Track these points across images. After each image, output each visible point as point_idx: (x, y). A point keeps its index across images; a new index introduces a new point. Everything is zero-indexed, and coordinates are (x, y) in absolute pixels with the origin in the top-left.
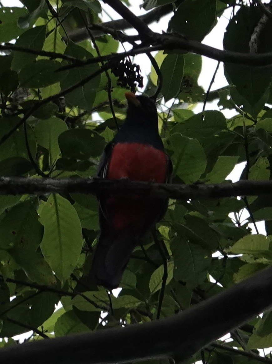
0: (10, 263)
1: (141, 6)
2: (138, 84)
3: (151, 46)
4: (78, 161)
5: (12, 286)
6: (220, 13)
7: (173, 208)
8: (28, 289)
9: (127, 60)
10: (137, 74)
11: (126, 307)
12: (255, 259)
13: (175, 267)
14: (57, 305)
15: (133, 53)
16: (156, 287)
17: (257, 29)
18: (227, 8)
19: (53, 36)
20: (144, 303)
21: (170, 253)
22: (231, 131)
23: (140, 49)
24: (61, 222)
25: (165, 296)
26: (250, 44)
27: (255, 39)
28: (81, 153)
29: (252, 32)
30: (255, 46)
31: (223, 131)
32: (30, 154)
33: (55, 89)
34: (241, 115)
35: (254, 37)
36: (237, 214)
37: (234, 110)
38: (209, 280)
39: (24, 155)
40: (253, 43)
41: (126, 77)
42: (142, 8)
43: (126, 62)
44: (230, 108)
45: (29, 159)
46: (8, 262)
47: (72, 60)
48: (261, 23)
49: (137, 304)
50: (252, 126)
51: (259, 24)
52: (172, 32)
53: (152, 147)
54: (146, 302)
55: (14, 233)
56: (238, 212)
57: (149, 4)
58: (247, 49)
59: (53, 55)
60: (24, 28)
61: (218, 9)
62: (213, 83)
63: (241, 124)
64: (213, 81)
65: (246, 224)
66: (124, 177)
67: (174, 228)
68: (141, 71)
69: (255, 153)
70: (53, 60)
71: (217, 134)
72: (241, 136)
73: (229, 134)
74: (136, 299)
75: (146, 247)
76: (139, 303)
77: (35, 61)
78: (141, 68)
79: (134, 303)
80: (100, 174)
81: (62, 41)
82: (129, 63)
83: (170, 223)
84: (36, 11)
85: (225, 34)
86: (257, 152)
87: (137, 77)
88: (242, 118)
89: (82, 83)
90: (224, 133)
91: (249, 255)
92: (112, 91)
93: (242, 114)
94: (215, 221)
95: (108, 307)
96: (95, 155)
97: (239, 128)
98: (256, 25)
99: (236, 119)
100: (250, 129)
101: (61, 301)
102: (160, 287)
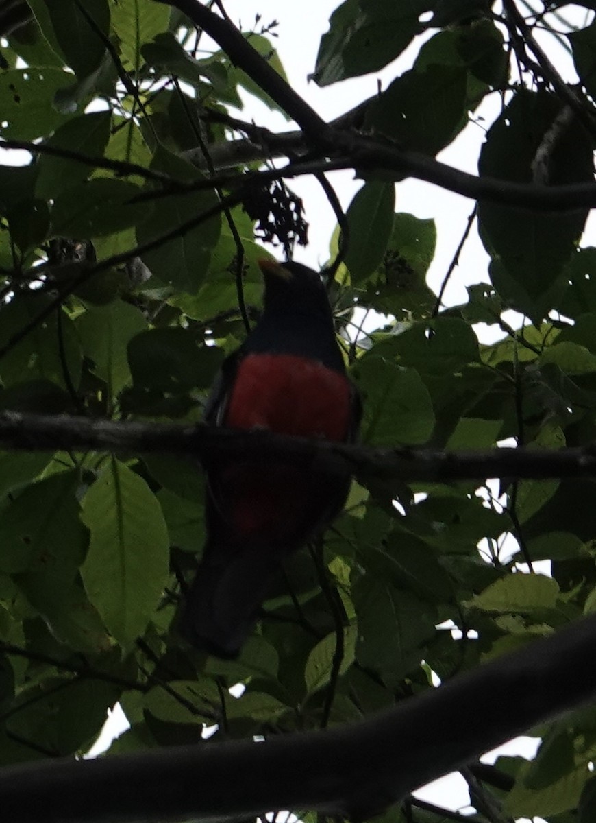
0: (16, 604)
1: (310, 77)
2: (297, 238)
3: (328, 160)
4: (167, 395)
5: (19, 664)
6: (475, 103)
7: (361, 513)
8: (53, 672)
9: (276, 187)
10: (295, 216)
11: (255, 716)
12: (527, 625)
13: (359, 638)
14: (112, 710)
15: (289, 172)
16: (320, 678)
17: (551, 136)
18: (490, 92)
19: (126, 135)
20: (293, 709)
21: (351, 614)
22: (491, 368)
23: (303, 166)
24: (125, 522)
25: (337, 697)
26: (534, 166)
27: (545, 157)
28: (173, 378)
29: (539, 141)
30: (544, 169)
31: (471, 365)
32: (66, 377)
33: (124, 241)
34: (511, 339)
35: (542, 151)
36: (494, 541)
37: (497, 326)
38: (431, 681)
39: (56, 378)
40: (539, 163)
41: (274, 224)
42: (312, 82)
43: (275, 191)
44: (489, 323)
45: (64, 387)
46: (13, 602)
47: (162, 179)
48: (559, 123)
49: (278, 713)
50: (533, 362)
51: (555, 126)
52: (372, 132)
53: (321, 364)
54: (296, 709)
55: (27, 540)
56: (496, 540)
57: (326, 74)
58: (528, 176)
59: (124, 168)
60: (65, 112)
61: (471, 93)
62: (456, 266)
63: (511, 358)
64: (455, 262)
65: (512, 564)
66: (259, 425)
67: (361, 557)
68: (304, 211)
69: (536, 420)
70: (123, 179)
71: (459, 372)
72: (510, 377)
73: (484, 374)
74: (276, 702)
75: (304, 599)
76: (283, 710)
77: (86, 182)
78: (305, 204)
79: (272, 710)
80: (211, 416)
81: (144, 145)
82: (280, 193)
83: (354, 545)
84: (93, 79)
85: (484, 146)
86: (541, 417)
87: (295, 224)
88: (513, 345)
89: (182, 231)
90: (474, 369)
91: (514, 616)
92: (245, 273)
93: (513, 336)
94: (448, 554)
95: (218, 714)
96: (202, 386)
97: (505, 365)
98: (548, 127)
99: (500, 347)
100: (527, 368)
101: (120, 703)
102: (327, 679)
